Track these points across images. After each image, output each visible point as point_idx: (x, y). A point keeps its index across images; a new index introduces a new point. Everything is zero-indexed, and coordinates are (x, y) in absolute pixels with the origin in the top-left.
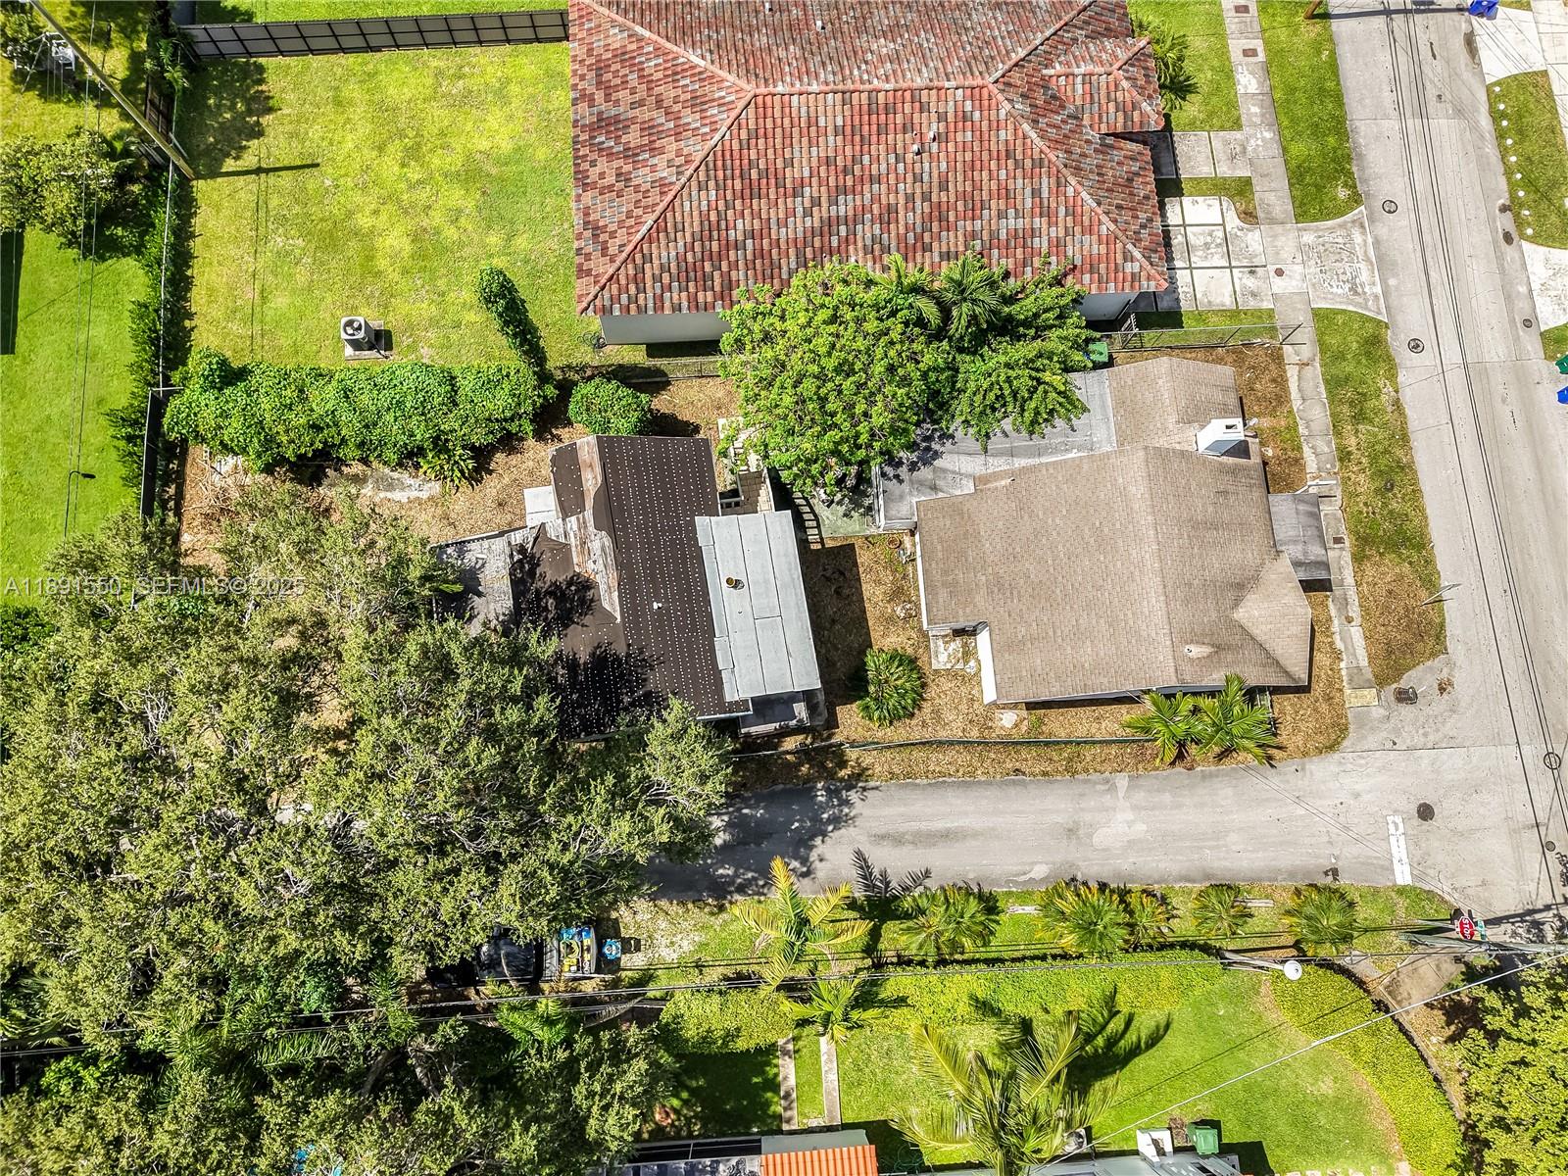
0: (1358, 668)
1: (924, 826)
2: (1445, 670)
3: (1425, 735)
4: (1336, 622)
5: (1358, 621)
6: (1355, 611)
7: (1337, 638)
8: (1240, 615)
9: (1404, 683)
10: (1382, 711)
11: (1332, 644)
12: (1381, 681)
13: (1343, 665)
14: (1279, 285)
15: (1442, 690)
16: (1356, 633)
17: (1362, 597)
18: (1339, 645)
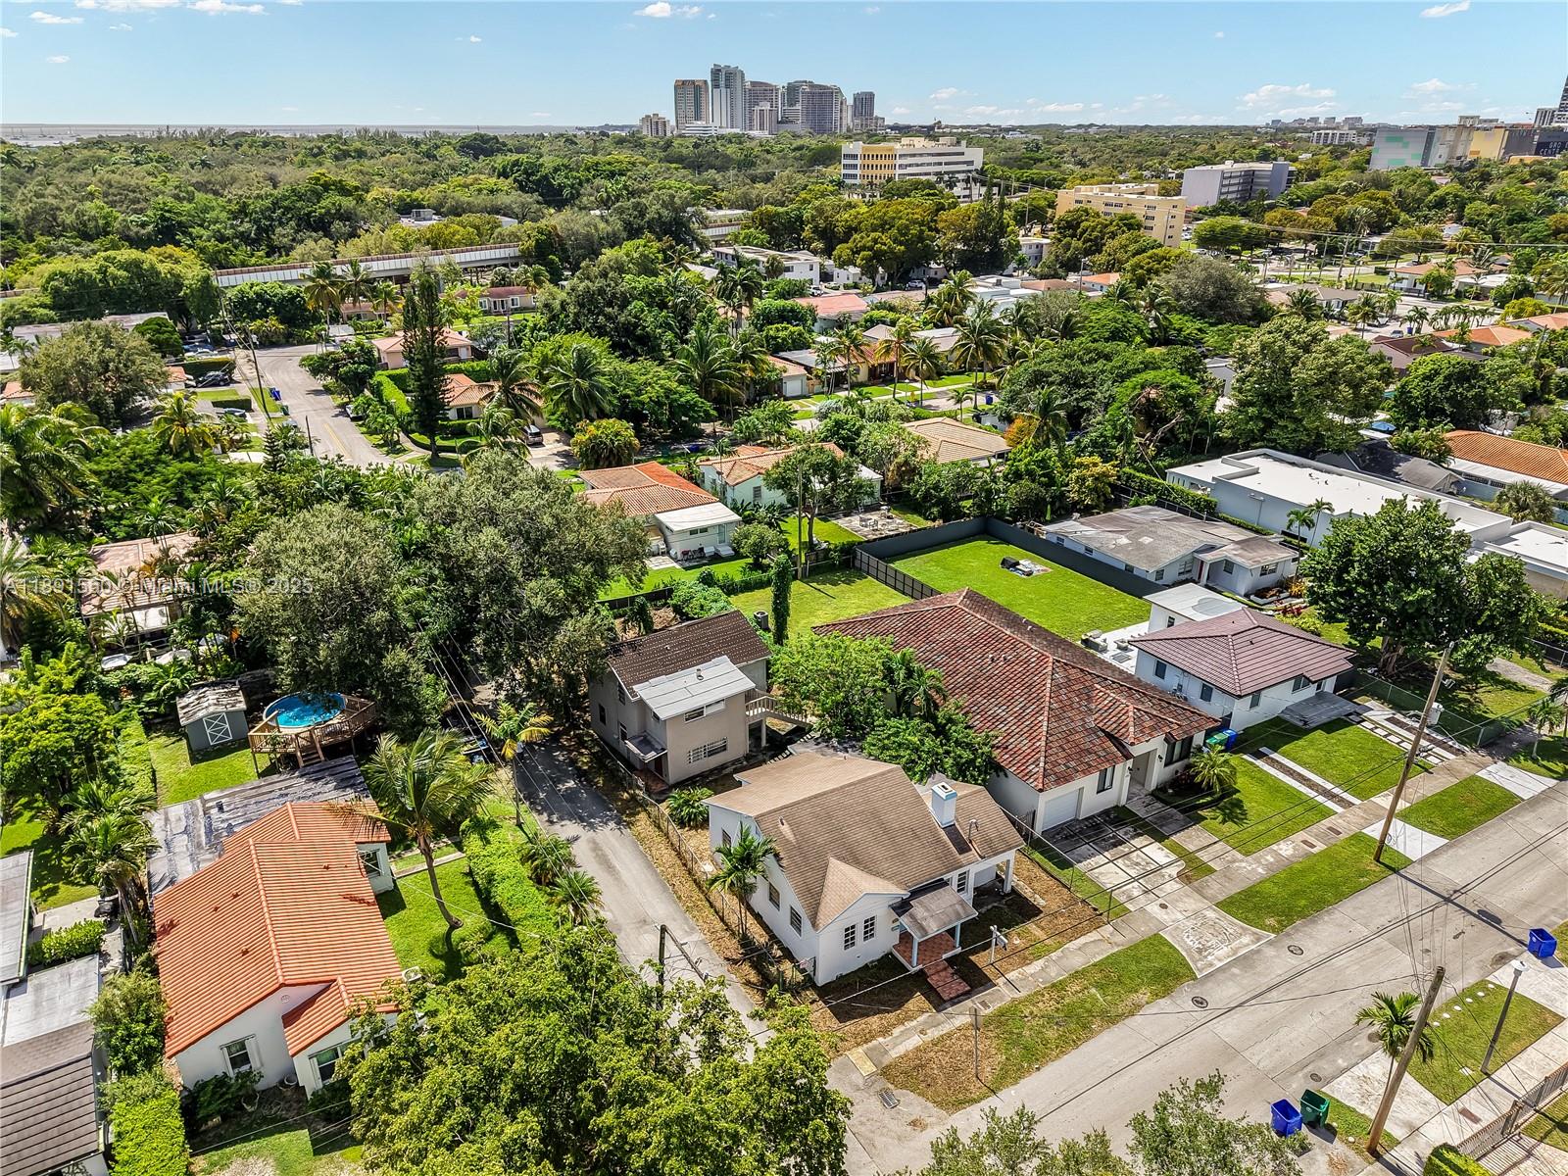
0: (886, 1052)
1: (611, 857)
2: (933, 1119)
3: (862, 1123)
4: (915, 1023)
5: (928, 1038)
6: (934, 1034)
7: (902, 1028)
8: (834, 863)
9: (897, 1092)
10: (861, 1082)
11: (894, 1026)
12: (886, 1072)
13: (881, 1039)
14: (1154, 909)
15: (914, 1123)
16: (915, 1041)
17: (949, 1035)
18: (896, 1031)
